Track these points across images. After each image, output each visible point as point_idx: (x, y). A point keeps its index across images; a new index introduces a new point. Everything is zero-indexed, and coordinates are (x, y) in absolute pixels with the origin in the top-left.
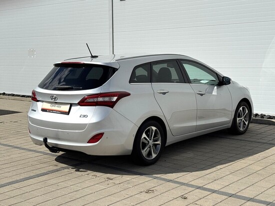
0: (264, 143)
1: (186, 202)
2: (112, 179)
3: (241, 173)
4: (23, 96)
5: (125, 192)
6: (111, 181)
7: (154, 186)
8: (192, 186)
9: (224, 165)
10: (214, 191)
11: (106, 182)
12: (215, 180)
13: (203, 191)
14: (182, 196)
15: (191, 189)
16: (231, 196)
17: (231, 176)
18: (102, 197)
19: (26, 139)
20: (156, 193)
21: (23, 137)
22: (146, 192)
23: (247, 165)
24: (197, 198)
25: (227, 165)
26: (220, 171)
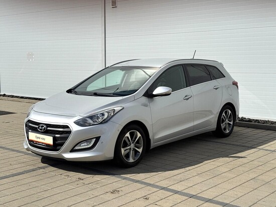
0: (238, 145)
1: (147, 202)
2: (83, 179)
3: (207, 174)
4: (22, 98)
5: (91, 192)
6: (81, 181)
7: (121, 186)
8: (157, 187)
9: (193, 167)
10: (176, 192)
11: (77, 183)
12: (181, 181)
13: (166, 192)
14: (145, 196)
15: (155, 189)
16: (192, 196)
17: (197, 177)
18: (68, 197)
19: (12, 139)
20: (121, 193)
21: (11, 137)
22: (112, 193)
23: (215, 166)
24: (159, 199)
25: (196, 166)
26: (187, 173)
